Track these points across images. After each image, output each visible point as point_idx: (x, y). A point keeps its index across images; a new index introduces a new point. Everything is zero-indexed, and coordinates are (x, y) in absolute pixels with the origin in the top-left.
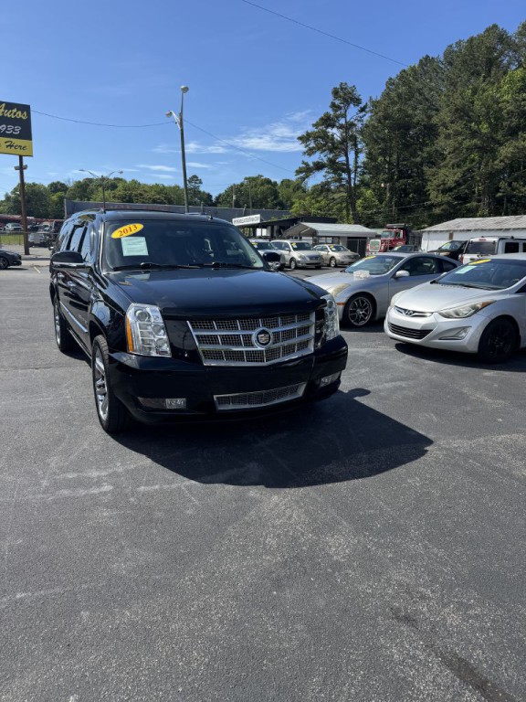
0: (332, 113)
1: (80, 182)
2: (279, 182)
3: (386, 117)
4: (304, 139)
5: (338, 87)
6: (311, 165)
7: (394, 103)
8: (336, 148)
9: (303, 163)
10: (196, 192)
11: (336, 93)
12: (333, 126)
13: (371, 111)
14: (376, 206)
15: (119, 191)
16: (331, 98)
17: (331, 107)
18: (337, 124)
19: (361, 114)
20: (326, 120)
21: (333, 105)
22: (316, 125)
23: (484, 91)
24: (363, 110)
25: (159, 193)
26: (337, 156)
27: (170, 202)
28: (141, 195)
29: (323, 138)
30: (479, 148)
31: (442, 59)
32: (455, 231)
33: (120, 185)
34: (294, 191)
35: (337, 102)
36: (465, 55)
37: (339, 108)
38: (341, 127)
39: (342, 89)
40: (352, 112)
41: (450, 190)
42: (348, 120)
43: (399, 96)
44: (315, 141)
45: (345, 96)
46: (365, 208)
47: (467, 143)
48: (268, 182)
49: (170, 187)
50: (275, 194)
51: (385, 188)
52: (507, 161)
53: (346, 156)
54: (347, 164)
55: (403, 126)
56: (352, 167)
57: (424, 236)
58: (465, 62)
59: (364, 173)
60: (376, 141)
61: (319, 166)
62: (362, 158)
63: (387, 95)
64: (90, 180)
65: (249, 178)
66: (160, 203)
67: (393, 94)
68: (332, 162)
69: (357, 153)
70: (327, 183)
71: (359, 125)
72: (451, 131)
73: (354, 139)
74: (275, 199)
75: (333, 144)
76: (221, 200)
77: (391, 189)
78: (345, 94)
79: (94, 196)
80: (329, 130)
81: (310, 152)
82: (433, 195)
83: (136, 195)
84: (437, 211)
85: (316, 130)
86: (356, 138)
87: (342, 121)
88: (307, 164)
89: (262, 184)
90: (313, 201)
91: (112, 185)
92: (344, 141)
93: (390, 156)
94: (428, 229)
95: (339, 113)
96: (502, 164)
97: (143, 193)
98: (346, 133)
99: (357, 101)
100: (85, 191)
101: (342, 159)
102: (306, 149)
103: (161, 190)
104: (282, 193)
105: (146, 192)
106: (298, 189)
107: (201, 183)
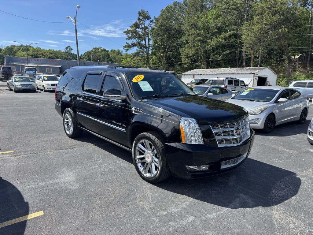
0: (138, 22)
1: (8, 47)
2: (110, 51)
3: (162, 26)
4: (127, 33)
5: (141, 11)
6: (130, 44)
7: (165, 20)
8: (141, 38)
9: (127, 43)
10: (69, 54)
11: (140, 14)
12: (139, 28)
13: (155, 23)
14: (158, 63)
15: (31, 52)
16: (138, 16)
17: (138, 20)
18: (141, 27)
19: (151, 24)
20: (136, 25)
21: (139, 19)
22: (131, 27)
23: (201, 18)
24: (151, 22)
25: (51, 54)
26: (141, 41)
27: (57, 58)
28: (42, 54)
29: (135, 33)
30: (201, 40)
31: (182, 3)
32: (195, 74)
33: (31, 49)
34: (117, 55)
35: (141, 18)
36: (193, 2)
37: (142, 20)
38: (142, 28)
39: (142, 12)
40: (147, 22)
41: (190, 57)
42: (145, 26)
43: (167, 17)
44: (132, 34)
45: (144, 16)
46: (153, 64)
47: (197, 39)
48: (105, 50)
49: (57, 51)
50: (108, 56)
51: (163, 56)
52: (213, 47)
53: (145, 41)
54: (146, 44)
55: (168, 30)
56: (147, 46)
57: (183, 76)
58: (193, 5)
59: (153, 49)
60: (158, 36)
61: (134, 45)
62: (151, 42)
63: (162, 16)
64: (14, 46)
65: (95, 48)
66: (52, 58)
67: (164, 16)
68: (139, 44)
69: (149, 40)
70: (138, 53)
71: (150, 28)
72: (190, 33)
73: (147, 34)
74: (108, 58)
75: (140, 35)
76: (82, 57)
77: (166, 56)
78: (144, 15)
79: (16, 54)
80: (137, 29)
81: (129, 38)
82: (183, 59)
83: (40, 54)
84: (186, 66)
85: (132, 29)
86: (148, 33)
87: (143, 26)
88: (128, 44)
89: (102, 51)
90: (132, 60)
91: (26, 49)
92: (144, 35)
93: (164, 42)
94: (183, 74)
95: (141, 22)
96: (211, 47)
97: (44, 53)
98: (145, 31)
99: (149, 18)
100: (12, 52)
101: (143, 42)
102: (127, 37)
103: (53, 52)
104: (112, 55)
105: (45, 53)
106: (119, 54)
107: (72, 49)
